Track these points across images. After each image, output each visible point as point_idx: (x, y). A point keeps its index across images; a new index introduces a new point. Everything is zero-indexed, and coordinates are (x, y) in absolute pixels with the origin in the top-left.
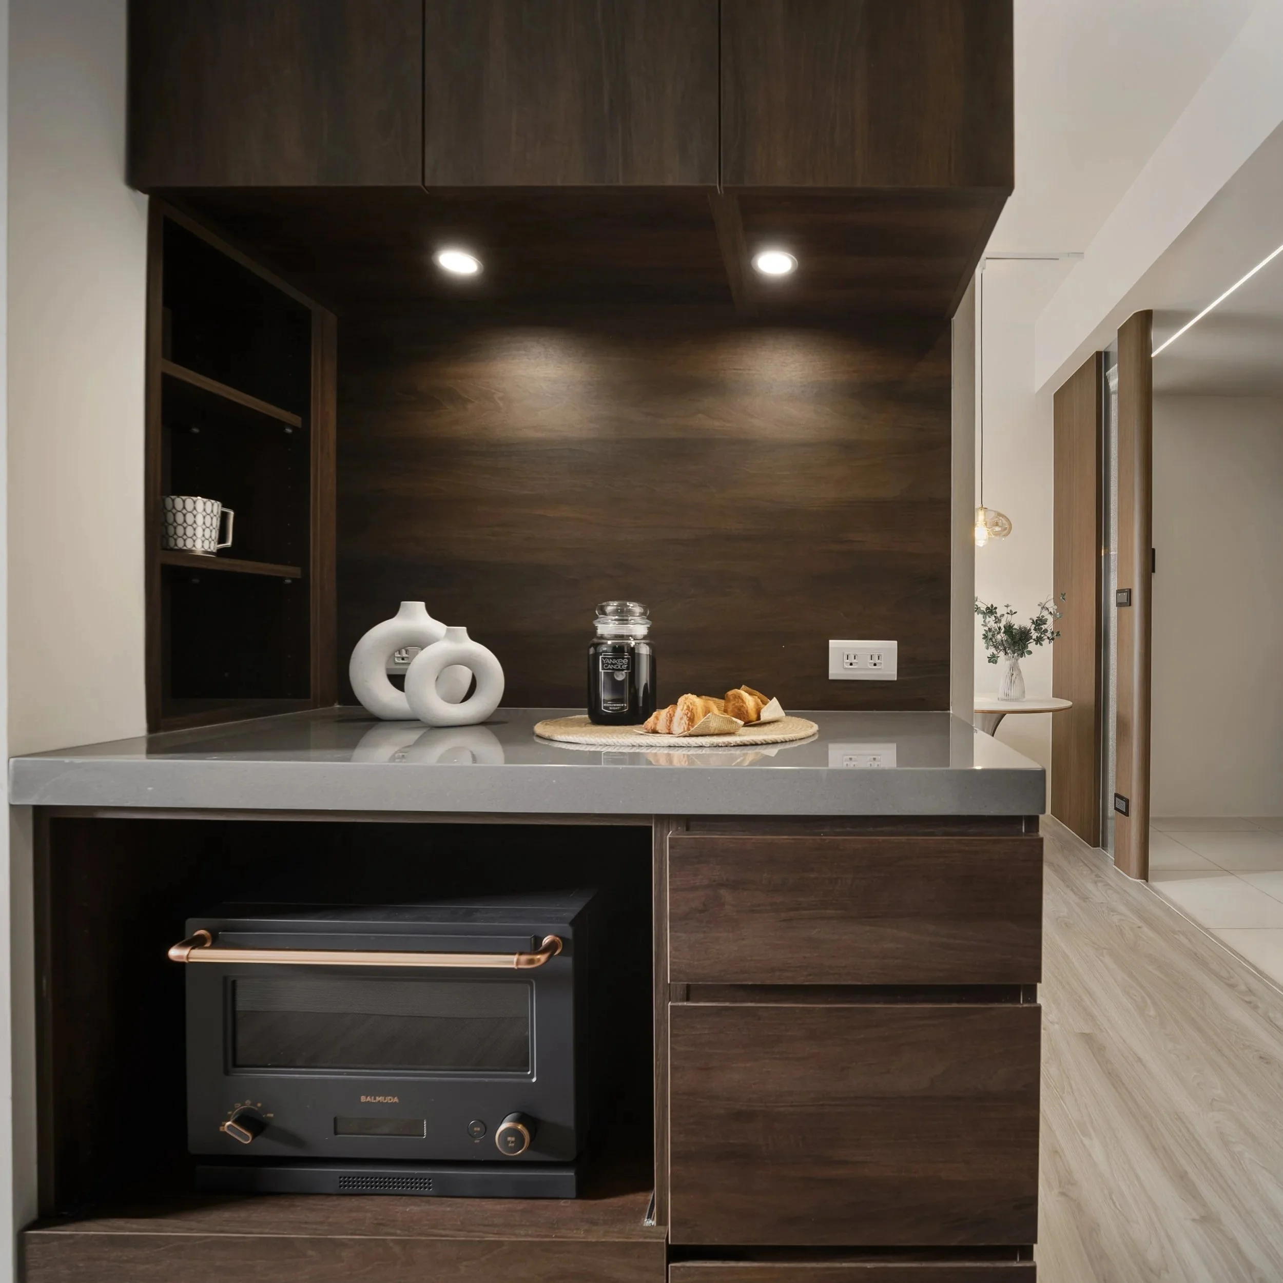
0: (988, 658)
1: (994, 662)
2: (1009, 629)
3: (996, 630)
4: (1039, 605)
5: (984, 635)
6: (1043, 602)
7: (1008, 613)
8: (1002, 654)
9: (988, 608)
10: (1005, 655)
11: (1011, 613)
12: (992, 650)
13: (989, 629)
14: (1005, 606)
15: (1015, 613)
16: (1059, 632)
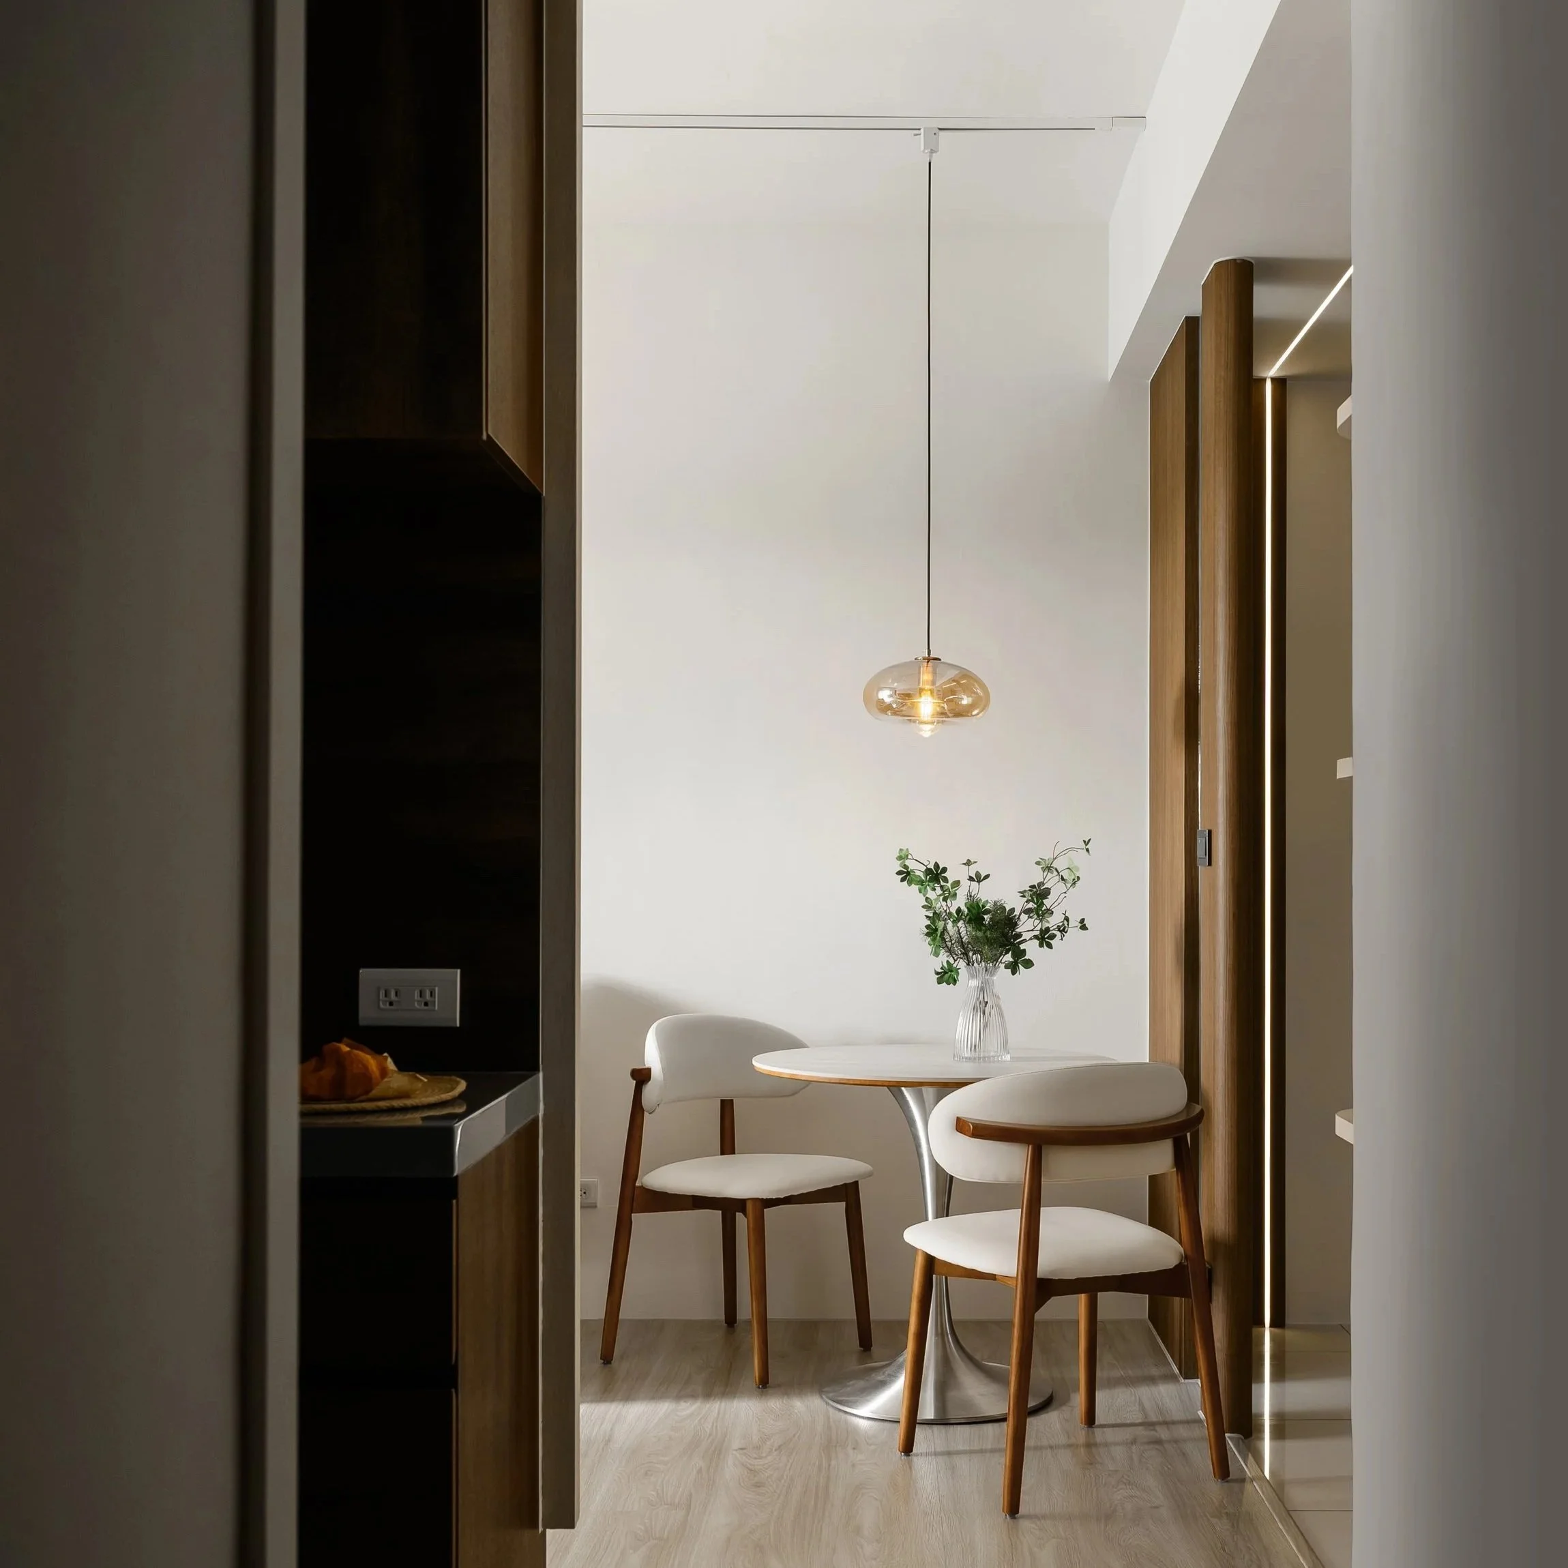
0: (937, 973)
1: (951, 980)
2: (975, 914)
3: (950, 914)
4: (1038, 863)
5: (928, 927)
6: (1048, 856)
7: (971, 879)
8: (962, 964)
9: (928, 871)
10: (968, 964)
11: (978, 878)
12: (944, 957)
13: (935, 913)
14: (964, 864)
15: (987, 877)
16: (1082, 921)
